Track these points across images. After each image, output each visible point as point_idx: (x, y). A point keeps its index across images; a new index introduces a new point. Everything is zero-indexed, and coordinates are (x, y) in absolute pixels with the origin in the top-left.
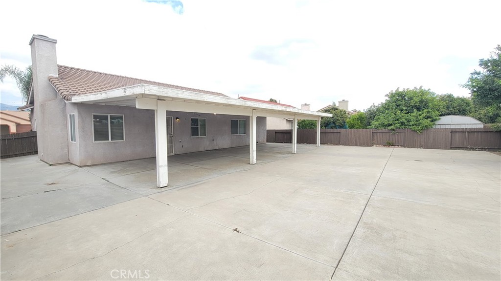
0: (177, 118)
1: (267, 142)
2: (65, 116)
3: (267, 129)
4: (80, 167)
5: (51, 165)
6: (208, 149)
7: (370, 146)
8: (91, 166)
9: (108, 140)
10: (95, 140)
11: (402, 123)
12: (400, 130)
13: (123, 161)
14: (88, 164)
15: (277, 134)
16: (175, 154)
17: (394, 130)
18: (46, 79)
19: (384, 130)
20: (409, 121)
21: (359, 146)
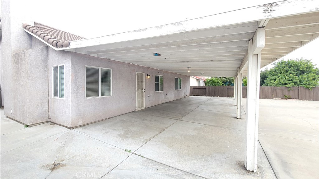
0: (147, 75)
1: (190, 95)
2: (47, 68)
3: (190, 86)
4: (70, 128)
5: (27, 126)
6: (164, 102)
7: (271, 99)
8: (81, 126)
9: (98, 95)
10: (87, 96)
11: (296, 83)
12: (294, 88)
13: (110, 118)
14: (79, 124)
15: (194, 89)
16: (146, 108)
17: (290, 87)
18: (21, 26)
19: (281, 87)
20: (300, 81)
21: (262, 98)
